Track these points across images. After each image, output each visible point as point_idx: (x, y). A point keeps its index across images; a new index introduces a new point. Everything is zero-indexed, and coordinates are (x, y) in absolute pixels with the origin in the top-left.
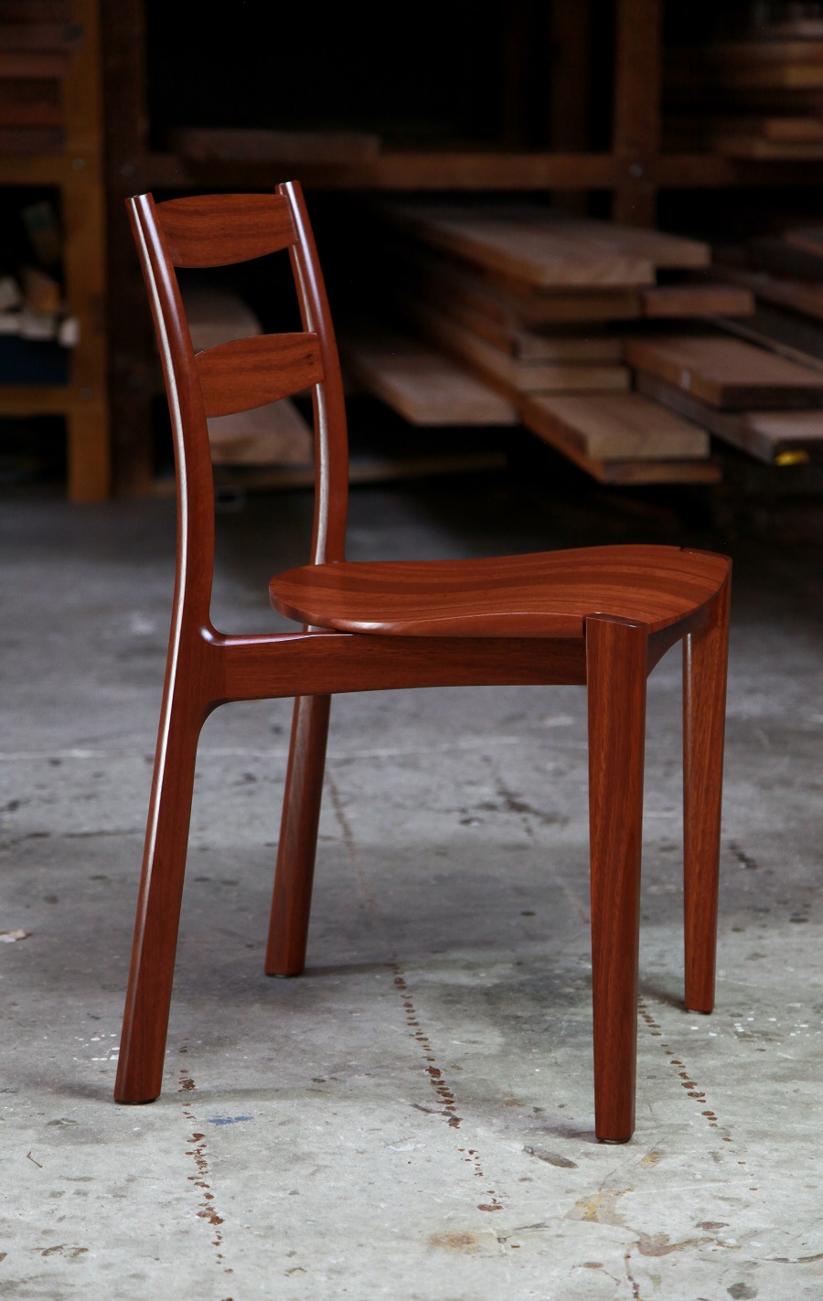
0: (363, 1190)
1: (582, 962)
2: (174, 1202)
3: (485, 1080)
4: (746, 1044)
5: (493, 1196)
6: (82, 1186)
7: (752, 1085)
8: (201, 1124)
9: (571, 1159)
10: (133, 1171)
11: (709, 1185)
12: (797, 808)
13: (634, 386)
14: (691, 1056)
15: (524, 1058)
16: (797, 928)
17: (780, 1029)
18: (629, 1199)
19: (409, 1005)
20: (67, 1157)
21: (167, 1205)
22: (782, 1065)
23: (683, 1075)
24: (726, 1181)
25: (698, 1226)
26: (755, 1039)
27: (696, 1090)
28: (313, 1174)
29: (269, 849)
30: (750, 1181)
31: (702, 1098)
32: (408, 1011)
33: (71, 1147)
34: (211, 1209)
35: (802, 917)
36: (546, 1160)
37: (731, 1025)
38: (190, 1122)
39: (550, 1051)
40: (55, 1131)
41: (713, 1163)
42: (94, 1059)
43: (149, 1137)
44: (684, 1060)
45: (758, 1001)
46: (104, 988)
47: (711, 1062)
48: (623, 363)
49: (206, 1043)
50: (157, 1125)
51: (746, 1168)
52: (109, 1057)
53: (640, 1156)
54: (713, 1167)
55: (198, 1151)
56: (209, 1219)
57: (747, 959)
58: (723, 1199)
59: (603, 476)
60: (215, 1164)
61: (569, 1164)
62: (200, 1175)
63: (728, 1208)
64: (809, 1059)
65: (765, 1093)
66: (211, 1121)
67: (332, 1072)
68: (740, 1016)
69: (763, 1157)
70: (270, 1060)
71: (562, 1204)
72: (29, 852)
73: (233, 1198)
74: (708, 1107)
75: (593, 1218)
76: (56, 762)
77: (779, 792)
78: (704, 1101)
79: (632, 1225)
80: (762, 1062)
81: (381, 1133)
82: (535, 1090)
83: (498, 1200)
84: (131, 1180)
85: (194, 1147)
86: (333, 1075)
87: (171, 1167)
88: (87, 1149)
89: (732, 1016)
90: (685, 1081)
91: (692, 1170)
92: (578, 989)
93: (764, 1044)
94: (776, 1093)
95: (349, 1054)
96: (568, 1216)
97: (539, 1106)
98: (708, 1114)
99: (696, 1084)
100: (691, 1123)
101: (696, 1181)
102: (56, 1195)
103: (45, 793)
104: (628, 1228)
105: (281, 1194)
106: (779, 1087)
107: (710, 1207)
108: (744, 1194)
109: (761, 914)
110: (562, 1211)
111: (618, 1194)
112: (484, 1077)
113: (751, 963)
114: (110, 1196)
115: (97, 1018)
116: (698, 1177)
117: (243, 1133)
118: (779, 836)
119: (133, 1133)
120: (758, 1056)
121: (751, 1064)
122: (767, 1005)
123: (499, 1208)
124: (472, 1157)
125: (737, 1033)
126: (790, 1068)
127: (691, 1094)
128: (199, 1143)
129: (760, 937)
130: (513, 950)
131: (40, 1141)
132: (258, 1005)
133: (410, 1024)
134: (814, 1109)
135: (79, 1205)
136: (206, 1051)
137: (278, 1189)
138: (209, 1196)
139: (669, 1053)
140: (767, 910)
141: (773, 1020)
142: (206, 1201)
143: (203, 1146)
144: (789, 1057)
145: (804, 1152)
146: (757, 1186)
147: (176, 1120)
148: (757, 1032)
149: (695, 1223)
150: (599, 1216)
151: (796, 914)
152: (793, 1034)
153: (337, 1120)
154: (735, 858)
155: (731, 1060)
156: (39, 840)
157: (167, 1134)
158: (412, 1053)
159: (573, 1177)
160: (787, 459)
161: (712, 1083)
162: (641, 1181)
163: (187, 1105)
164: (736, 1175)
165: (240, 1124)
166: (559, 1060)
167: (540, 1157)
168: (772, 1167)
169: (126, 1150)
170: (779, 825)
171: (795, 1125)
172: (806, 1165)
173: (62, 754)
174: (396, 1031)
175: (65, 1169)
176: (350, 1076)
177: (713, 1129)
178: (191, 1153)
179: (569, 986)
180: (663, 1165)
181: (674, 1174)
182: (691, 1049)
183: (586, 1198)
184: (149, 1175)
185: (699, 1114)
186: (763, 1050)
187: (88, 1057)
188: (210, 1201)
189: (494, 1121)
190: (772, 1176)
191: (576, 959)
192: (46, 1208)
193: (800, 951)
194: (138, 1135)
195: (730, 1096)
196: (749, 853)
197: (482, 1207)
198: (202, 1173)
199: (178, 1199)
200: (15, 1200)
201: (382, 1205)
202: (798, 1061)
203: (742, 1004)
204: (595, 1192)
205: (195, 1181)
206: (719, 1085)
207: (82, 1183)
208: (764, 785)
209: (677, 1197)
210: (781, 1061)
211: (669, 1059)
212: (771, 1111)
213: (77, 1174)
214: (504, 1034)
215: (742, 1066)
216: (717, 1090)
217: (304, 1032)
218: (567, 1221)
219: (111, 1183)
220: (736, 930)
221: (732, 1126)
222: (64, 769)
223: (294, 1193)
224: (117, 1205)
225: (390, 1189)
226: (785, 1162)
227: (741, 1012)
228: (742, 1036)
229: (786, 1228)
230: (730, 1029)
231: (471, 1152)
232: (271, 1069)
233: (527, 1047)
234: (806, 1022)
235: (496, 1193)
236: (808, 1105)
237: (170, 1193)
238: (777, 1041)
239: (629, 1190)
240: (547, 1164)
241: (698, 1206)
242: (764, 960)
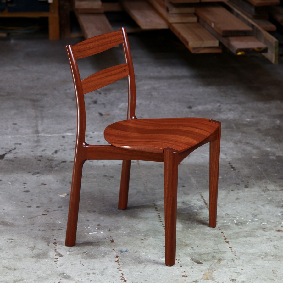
0: (156, 272)
1: (198, 201)
2: (115, 276)
3: (179, 239)
4: (237, 226)
5: (185, 273)
6: (94, 271)
7: (240, 239)
8: (117, 252)
9: (201, 261)
10: (104, 267)
11: (232, 269)
12: (244, 150)
13: (198, 21)
14: (225, 230)
15: (187, 232)
16: (246, 190)
17: (244, 221)
18: (215, 273)
19: (159, 216)
20: (89, 263)
21: (113, 276)
22: (246, 232)
23: (224, 236)
24: (236, 267)
25: (231, 280)
26: (239, 225)
27: (227, 241)
28: (144, 267)
29: (119, 165)
30: (241, 267)
31: (229, 243)
32: (159, 218)
33: (89, 260)
34: (123, 278)
35: (247, 186)
36: (195, 262)
37: (233, 221)
38: (115, 252)
39: (193, 229)
40: (85, 255)
41: (232, 262)
42: (90, 233)
43: (106, 257)
44: (224, 232)
45: (239, 213)
46: (88, 211)
47: (230, 232)
48: (195, 14)
49: (115, 228)
50: (108, 253)
51: (240, 263)
52: (93, 233)
53: (216, 261)
54: (232, 263)
55: (118, 261)
56: (123, 281)
57: (236, 200)
58: (236, 272)
59: (193, 52)
60: (122, 265)
61: (201, 263)
62: (119, 268)
63: (237, 275)
64: (252, 230)
65: (242, 241)
66: (119, 252)
67: (145, 237)
68: (235, 218)
69: (243, 260)
70: (130, 233)
71: (201, 275)
72: (63, 167)
73: (128, 274)
74: (230, 246)
75: (207, 279)
76: (64, 137)
77: (239, 145)
78: (229, 244)
79: (217, 281)
80: (241, 232)
81: (158, 255)
82: (191, 241)
83: (187, 274)
84: (104, 269)
85: (117, 259)
86: (145, 238)
87: (112, 265)
88: (93, 260)
89: (234, 218)
90: (224, 238)
91: (228, 264)
92: (198, 210)
93: (241, 226)
94: (245, 241)
95: (148, 231)
96: (202, 278)
97: (192, 246)
98: (230, 248)
99: (227, 239)
100: (227, 250)
101: (229, 267)
102: (89, 274)
103: (63, 147)
104: (216, 281)
105: (138, 273)
106: (246, 239)
107: (233, 275)
108: (240, 271)
109: (238, 185)
110: (201, 277)
111: (213, 272)
112: (179, 238)
113: (237, 201)
114: (100, 274)
115: (88, 221)
116: (230, 266)
117: (127, 255)
118: (240, 160)
119: (103, 255)
120: (240, 230)
121: (239, 232)
122: (241, 214)
123: (187, 276)
124: (179, 262)
125: (235, 223)
126: (247, 233)
127: (226, 242)
128: (118, 258)
129: (238, 193)
130: (181, 198)
131: (82, 258)
132: (124, 216)
133: (160, 222)
134: (254, 246)
135: (94, 277)
136: (115, 231)
137: (137, 272)
138: (122, 274)
139: (220, 230)
140: (239, 184)
141: (243, 219)
142: (122, 275)
143: (119, 259)
144: (247, 230)
145: (252, 258)
146: (243, 269)
147: (111, 251)
148: (239, 223)
149: (230, 280)
150: (209, 278)
151: (246, 185)
152: (247, 223)
153: (148, 251)
154: (230, 167)
155: (234, 231)
156: (64, 163)
157: (110, 256)
158: (161, 231)
159: (202, 267)
160: (239, 53)
161: (231, 239)
162: (217, 268)
163: (113, 247)
164: (238, 265)
165: (126, 253)
166: (196, 232)
167: (194, 261)
168: (246, 263)
169: (102, 261)
170: (240, 156)
171: (250, 251)
172: (253, 262)
173: (65, 134)
174: (157, 224)
175: (89, 266)
176: (149, 238)
177: (232, 252)
178: (116, 261)
179: (195, 209)
180: (222, 263)
181: (224, 266)
182: (225, 228)
183: (206, 273)
184: (108, 268)
185: (228, 248)
186: (241, 228)
187: (88, 233)
188: (123, 275)
189: (183, 251)
190: (246, 265)
191: (196, 200)
192: (87, 278)
193: (247, 197)
194: (104, 256)
195: (235, 242)
196: (234, 165)
197: (183, 276)
198: (120, 267)
199: (116, 275)
200: (80, 275)
201: (161, 276)
202: (249, 231)
203: (235, 214)
204: (207, 271)
205: (119, 269)
206: (232, 239)
207: (94, 270)
208: (236, 143)
209: (225, 272)
210: (245, 232)
211: (220, 231)
212: (244, 246)
213: (92, 268)
214: (182, 225)
215: (237, 233)
216: (232, 240)
217: (136, 225)
218: (202, 280)
219: (100, 270)
220: (232, 191)
221: (236, 251)
222: (66, 139)
223: (141, 273)
224: (102, 277)
225: (162, 271)
226: (248, 261)
227: (235, 216)
228: (236, 224)
229: (250, 280)
230: (233, 222)
231: (179, 260)
232: (131, 236)
233: (188, 228)
234: (250, 219)
235: (186, 272)
236: (252, 244)
237: (114, 273)
238: (245, 225)
239: (215, 270)
240: (196, 263)
241: (230, 275)
242: (239, 200)
